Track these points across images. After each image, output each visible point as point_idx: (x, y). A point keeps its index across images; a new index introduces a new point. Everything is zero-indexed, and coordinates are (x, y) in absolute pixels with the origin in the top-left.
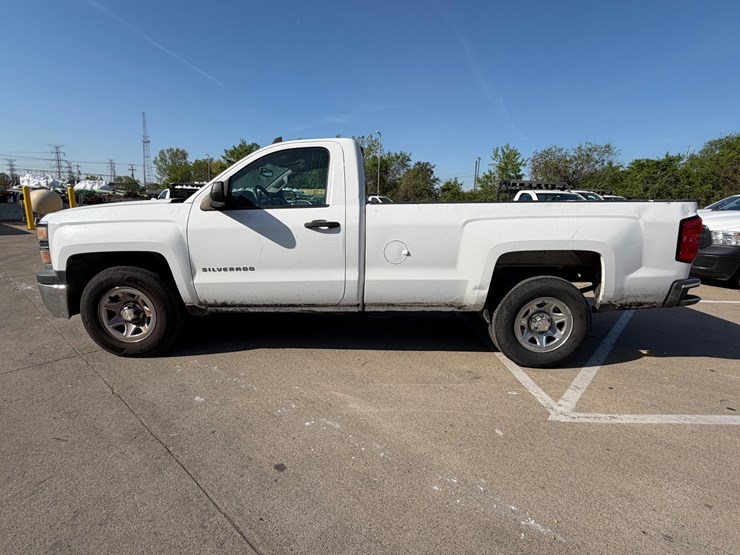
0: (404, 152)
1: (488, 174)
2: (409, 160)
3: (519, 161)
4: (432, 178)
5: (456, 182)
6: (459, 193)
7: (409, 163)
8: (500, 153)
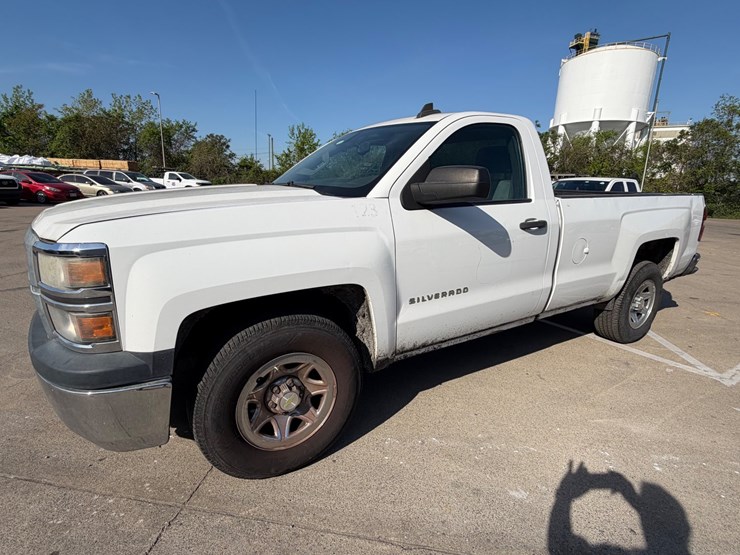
0: (188, 120)
1: (287, 152)
2: (194, 130)
3: (316, 141)
4: (228, 153)
5: (252, 159)
6: (261, 172)
7: (196, 135)
8: (296, 132)
